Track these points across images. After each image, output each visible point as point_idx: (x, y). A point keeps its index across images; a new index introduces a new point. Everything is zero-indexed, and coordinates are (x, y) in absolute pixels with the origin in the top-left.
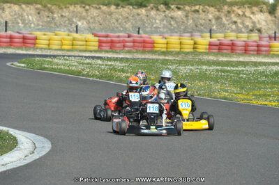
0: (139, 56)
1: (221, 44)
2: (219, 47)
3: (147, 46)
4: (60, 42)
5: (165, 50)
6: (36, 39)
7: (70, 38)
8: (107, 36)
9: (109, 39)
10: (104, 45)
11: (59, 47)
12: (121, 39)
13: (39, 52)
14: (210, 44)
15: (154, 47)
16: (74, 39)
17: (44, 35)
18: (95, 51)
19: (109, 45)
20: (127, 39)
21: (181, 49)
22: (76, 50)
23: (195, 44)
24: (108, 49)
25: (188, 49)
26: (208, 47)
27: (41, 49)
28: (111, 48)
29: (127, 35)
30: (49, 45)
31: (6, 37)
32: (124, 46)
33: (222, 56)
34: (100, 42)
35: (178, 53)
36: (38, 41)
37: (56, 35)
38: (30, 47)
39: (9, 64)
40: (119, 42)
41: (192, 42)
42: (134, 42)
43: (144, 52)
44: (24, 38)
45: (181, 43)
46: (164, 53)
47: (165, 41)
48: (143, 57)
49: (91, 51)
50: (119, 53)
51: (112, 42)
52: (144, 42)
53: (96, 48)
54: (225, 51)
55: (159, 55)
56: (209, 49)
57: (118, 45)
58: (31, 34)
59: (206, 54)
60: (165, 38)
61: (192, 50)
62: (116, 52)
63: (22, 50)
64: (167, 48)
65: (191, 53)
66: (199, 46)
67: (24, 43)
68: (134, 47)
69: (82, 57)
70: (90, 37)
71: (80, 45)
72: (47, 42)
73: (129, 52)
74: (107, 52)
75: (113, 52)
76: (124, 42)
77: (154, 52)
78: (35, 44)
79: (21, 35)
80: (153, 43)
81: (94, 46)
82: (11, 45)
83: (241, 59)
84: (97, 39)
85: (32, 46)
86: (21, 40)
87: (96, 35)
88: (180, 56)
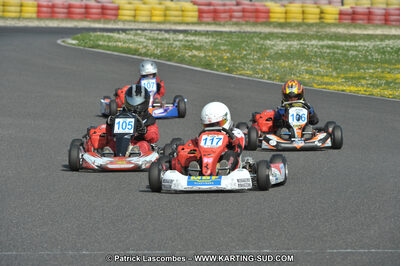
0: (248, 29)
1: (354, 13)
2: (352, 17)
3: (260, 16)
4: (148, 13)
5: (282, 21)
6: (118, 9)
7: (162, 7)
8: (209, 4)
9: (212, 8)
10: (205, 15)
11: (148, 19)
12: (227, 8)
13: (120, 26)
14: (341, 13)
15: (269, 17)
16: (167, 9)
17: (129, 3)
18: (193, 24)
19: (211, 15)
20: (235, 8)
21: (303, 19)
22: (170, 22)
23: (322, 12)
24: (210, 20)
25: (312, 19)
26: (337, 16)
27: (124, 21)
28: (215, 18)
29: (234, 3)
30: (135, 16)
31: (81, 7)
32: (231, 17)
33: (355, 27)
34: (201, 12)
35: (298, 25)
36: (120, 12)
37: (144, 3)
38: (111, 20)
39: (59, 42)
40: (225, 12)
41: (317, 11)
42: (243, 11)
43: (255, 24)
44: (103, 8)
45: (303, 13)
46: (281, 25)
47: (283, 9)
48: (254, 30)
49: (188, 24)
50: (224, 25)
51: (215, 12)
52: (257, 11)
53: (195, 20)
54: (360, 22)
55: (275, 27)
56: (340, 19)
57: (223, 15)
58: (112, 3)
59: (335, 25)
60: (284, 6)
61: (318, 21)
62: (220, 25)
63: (100, 23)
64: (286, 18)
65: (316, 24)
66: (327, 16)
67: (103, 14)
68: (243, 17)
69: (161, 30)
70: (189, 6)
71: (174, 15)
72: (132, 13)
73: (236, 24)
74: (208, 24)
75: (216, 24)
76: (231, 11)
77: (268, 23)
78: (117, 15)
79: (99, 4)
80: (268, 12)
81: (192, 17)
82: (87, 17)
83: (379, 32)
84: (196, 7)
85: (114, 18)
86: (99, 10)
87: (195, 4)
88: (301, 29)
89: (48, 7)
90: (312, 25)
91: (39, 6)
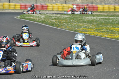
4: (57, 8)
6: (47, 6)
7: (62, 6)
8: (78, 5)
11: (57, 10)
12: (84, 6)
16: (63, 7)
17: (51, 5)
21: (109, 10)
23: (115, 8)
25: (112, 10)
30: (53, 9)
37: (56, 5)
38: (45, 10)
41: (113, 7)
42: (89, 7)
44: (42, 6)
45: (109, 8)
46: (101, 12)
51: (79, 8)
52: (93, 7)
58: (46, 4)
61: (114, 11)
64: (103, 10)
66: (117, 9)
67: (42, 8)
71: (66, 9)
78: (47, 9)
80: (97, 8)
82: (37, 9)
87: (73, 5)
88: (107, 13)
89: (24, 6)
90: (111, 12)
91: (21, 6)
